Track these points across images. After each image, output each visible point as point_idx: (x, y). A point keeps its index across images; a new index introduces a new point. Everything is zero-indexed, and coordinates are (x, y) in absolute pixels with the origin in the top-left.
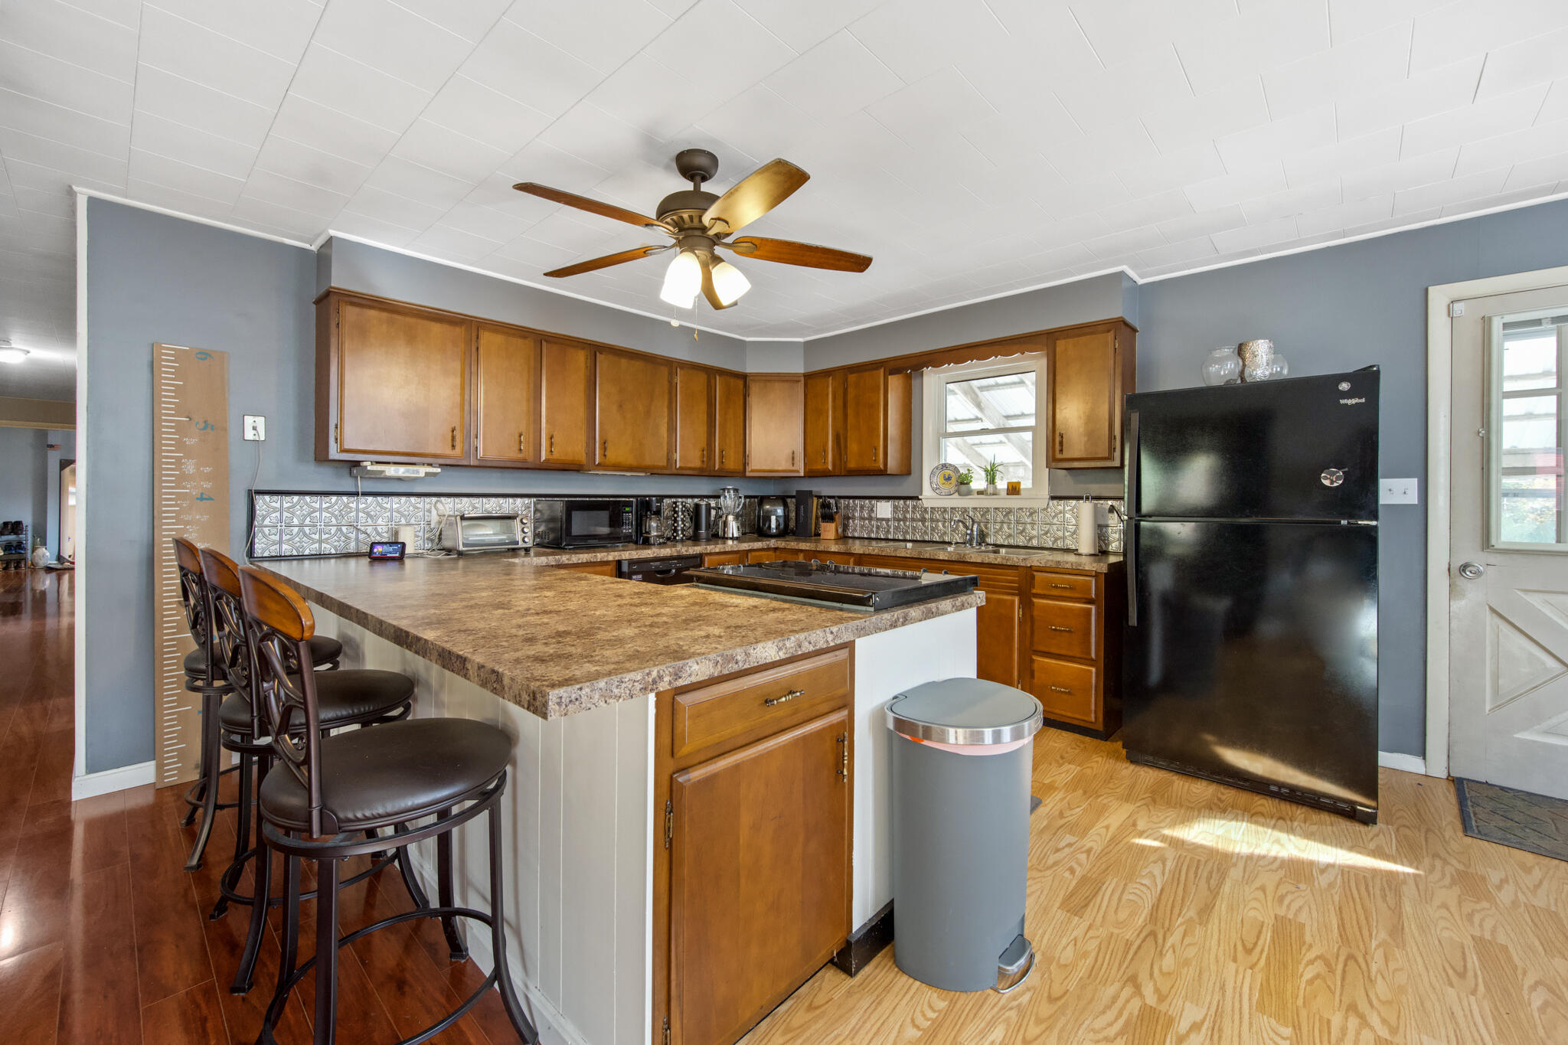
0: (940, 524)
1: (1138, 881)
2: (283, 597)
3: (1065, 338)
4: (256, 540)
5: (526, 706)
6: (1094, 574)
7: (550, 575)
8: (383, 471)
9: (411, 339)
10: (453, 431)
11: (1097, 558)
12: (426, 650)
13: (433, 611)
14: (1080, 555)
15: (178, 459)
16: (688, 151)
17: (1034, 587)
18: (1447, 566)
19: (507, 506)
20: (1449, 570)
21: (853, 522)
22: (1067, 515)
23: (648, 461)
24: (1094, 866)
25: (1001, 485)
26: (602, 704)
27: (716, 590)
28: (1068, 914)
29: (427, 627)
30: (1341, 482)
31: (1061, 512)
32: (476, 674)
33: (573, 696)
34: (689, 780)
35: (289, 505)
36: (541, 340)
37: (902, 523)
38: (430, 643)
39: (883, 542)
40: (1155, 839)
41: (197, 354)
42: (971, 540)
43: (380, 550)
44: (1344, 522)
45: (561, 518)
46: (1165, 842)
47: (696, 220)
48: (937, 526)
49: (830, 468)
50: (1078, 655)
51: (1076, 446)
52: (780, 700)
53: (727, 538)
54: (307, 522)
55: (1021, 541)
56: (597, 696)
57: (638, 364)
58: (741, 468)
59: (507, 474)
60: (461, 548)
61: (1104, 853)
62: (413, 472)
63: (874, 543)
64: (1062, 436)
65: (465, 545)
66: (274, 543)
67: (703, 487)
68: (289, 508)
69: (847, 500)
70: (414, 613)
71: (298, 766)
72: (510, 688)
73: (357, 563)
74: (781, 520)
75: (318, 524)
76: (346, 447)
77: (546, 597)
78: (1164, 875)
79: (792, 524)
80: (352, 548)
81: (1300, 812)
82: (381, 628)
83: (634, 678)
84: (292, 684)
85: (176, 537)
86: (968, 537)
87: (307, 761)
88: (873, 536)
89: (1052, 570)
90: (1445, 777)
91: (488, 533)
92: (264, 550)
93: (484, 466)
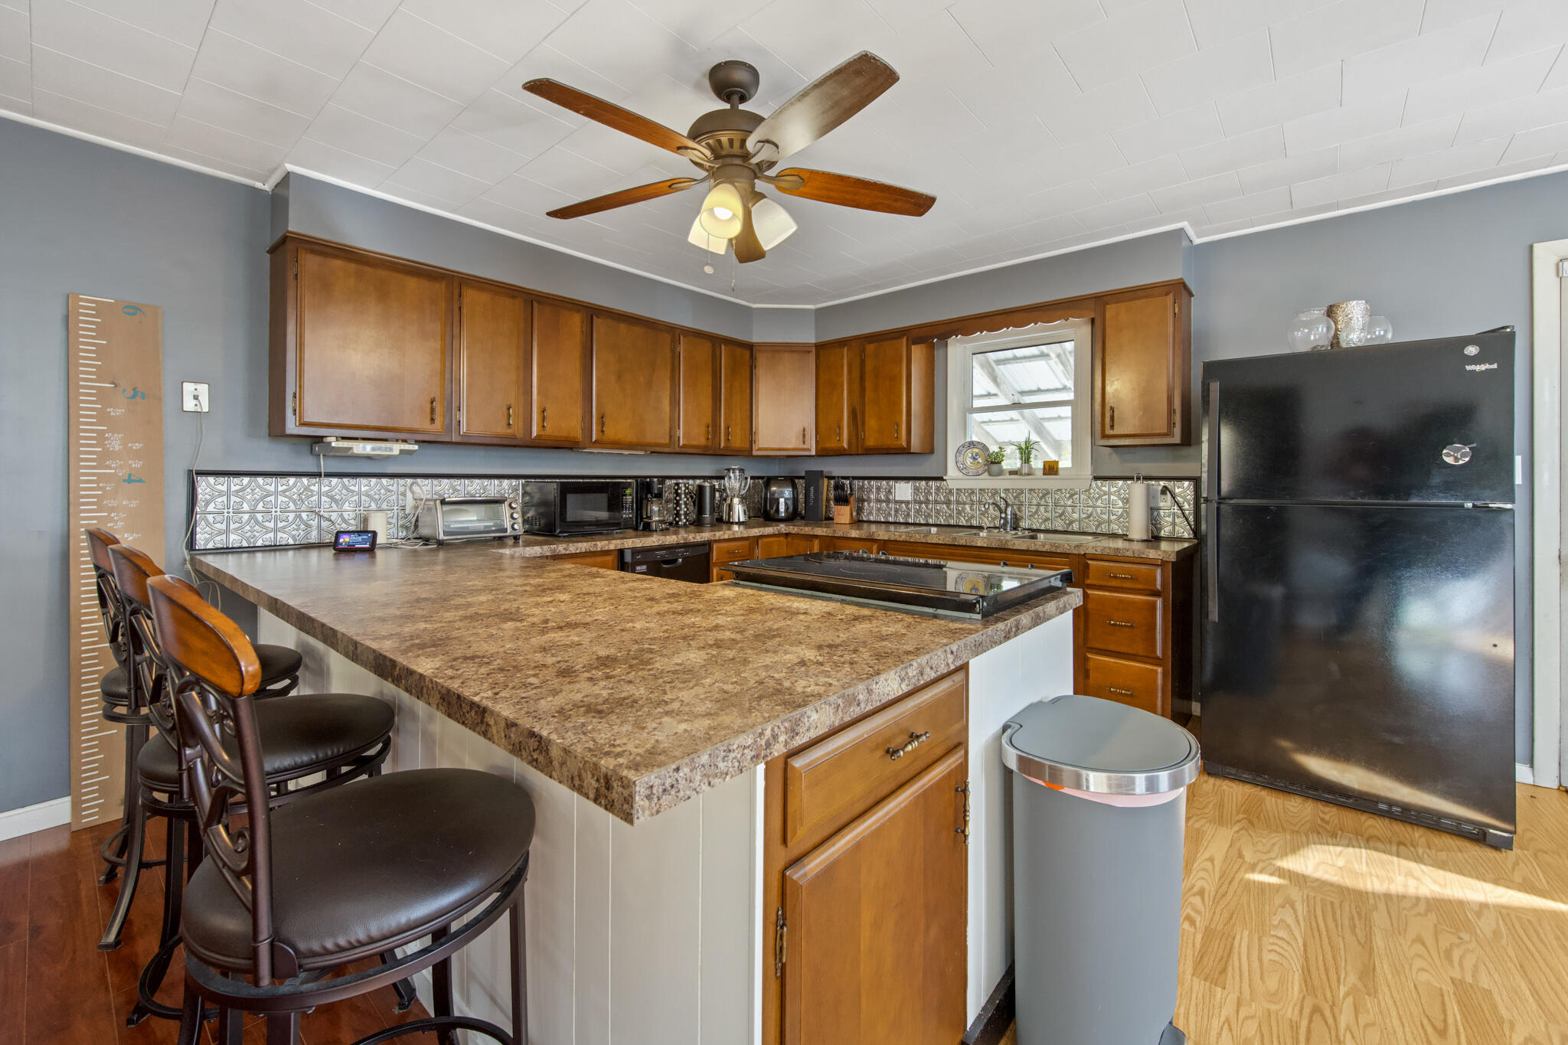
0: (967, 507)
1: (1272, 933)
2: (211, 631)
3: (1116, 302)
4: (198, 529)
5: (592, 796)
6: (1159, 562)
7: (554, 571)
8: (351, 448)
9: (383, 294)
10: (432, 402)
11: (1150, 544)
12: (422, 688)
13: (422, 625)
14: (1131, 540)
15: (101, 433)
16: (726, 63)
17: (1088, 578)
18: (1558, 553)
19: (493, 489)
20: (1559, 557)
21: (869, 504)
22: (1112, 497)
23: (650, 438)
24: (1214, 913)
25: (1037, 464)
26: (705, 787)
27: (766, 590)
28: (1208, 984)
29: (420, 652)
30: (1467, 459)
31: (1105, 494)
32: (503, 735)
33: (668, 782)
34: (805, 875)
35: (238, 487)
36: (532, 301)
37: (923, 505)
38: (427, 680)
39: (903, 527)
40: (1272, 874)
41: (125, 307)
42: (1005, 525)
43: (347, 540)
44: (1469, 505)
45: (555, 501)
46: (1284, 878)
47: (737, 144)
48: (964, 509)
49: (845, 446)
50: (1141, 653)
51: (1129, 422)
52: (907, 749)
53: (732, 523)
54: (260, 507)
55: (1059, 525)
56: (698, 778)
57: (639, 330)
58: (748, 446)
59: (494, 453)
60: (442, 537)
61: (1218, 897)
62: (386, 449)
63: (892, 528)
64: (1112, 409)
65: (446, 533)
66: (220, 533)
67: (706, 467)
68: (237, 491)
69: (861, 481)
70: (399, 630)
71: (238, 875)
72: (563, 764)
73: (319, 556)
74: (790, 503)
75: (274, 510)
76: (306, 420)
77: (562, 602)
78: (1299, 924)
79: (801, 507)
80: (314, 537)
81: (1418, 834)
82: (354, 651)
83: (744, 743)
84: (229, 755)
85: (92, 528)
86: (1002, 522)
87: (251, 870)
88: (891, 519)
89: (1109, 558)
90: (1556, 787)
91: (471, 519)
92: (207, 541)
93: (467, 444)
